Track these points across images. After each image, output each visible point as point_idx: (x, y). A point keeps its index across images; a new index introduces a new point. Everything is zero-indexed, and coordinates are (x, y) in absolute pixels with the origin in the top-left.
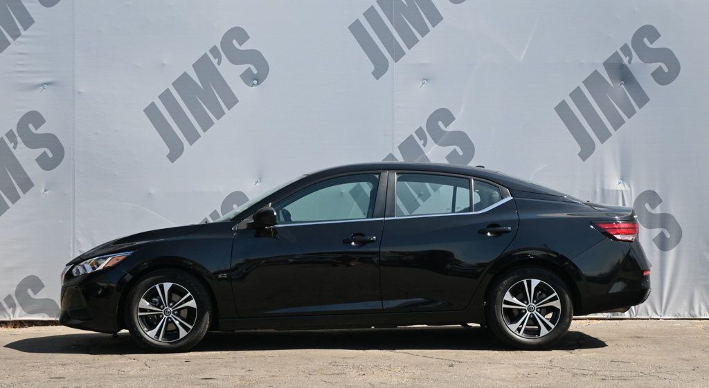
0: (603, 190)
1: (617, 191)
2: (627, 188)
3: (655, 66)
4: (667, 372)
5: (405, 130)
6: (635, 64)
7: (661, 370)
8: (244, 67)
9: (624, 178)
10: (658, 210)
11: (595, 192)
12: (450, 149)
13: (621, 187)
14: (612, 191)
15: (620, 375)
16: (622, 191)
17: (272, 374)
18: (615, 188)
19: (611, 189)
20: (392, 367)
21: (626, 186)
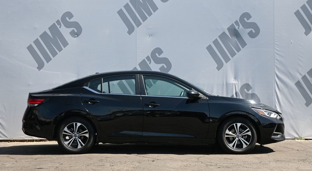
0: (227, 83)
1: (233, 83)
2: (237, 82)
3: (249, 30)
4: (248, 164)
5: (141, 57)
6: (240, 29)
7: (246, 163)
8: (71, 29)
9: (236, 78)
10: (250, 92)
11: (223, 84)
12: (161, 65)
13: (234, 82)
14: (231, 83)
15: (227, 165)
16: (235, 84)
17: (71, 166)
18: (232, 82)
19: (230, 83)
20: (127, 162)
21: (237, 81)
